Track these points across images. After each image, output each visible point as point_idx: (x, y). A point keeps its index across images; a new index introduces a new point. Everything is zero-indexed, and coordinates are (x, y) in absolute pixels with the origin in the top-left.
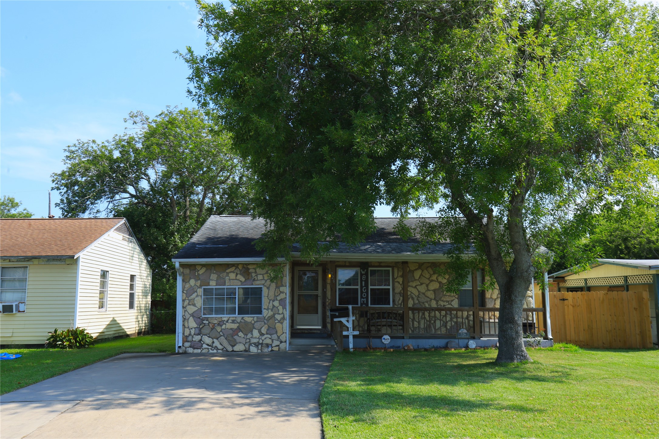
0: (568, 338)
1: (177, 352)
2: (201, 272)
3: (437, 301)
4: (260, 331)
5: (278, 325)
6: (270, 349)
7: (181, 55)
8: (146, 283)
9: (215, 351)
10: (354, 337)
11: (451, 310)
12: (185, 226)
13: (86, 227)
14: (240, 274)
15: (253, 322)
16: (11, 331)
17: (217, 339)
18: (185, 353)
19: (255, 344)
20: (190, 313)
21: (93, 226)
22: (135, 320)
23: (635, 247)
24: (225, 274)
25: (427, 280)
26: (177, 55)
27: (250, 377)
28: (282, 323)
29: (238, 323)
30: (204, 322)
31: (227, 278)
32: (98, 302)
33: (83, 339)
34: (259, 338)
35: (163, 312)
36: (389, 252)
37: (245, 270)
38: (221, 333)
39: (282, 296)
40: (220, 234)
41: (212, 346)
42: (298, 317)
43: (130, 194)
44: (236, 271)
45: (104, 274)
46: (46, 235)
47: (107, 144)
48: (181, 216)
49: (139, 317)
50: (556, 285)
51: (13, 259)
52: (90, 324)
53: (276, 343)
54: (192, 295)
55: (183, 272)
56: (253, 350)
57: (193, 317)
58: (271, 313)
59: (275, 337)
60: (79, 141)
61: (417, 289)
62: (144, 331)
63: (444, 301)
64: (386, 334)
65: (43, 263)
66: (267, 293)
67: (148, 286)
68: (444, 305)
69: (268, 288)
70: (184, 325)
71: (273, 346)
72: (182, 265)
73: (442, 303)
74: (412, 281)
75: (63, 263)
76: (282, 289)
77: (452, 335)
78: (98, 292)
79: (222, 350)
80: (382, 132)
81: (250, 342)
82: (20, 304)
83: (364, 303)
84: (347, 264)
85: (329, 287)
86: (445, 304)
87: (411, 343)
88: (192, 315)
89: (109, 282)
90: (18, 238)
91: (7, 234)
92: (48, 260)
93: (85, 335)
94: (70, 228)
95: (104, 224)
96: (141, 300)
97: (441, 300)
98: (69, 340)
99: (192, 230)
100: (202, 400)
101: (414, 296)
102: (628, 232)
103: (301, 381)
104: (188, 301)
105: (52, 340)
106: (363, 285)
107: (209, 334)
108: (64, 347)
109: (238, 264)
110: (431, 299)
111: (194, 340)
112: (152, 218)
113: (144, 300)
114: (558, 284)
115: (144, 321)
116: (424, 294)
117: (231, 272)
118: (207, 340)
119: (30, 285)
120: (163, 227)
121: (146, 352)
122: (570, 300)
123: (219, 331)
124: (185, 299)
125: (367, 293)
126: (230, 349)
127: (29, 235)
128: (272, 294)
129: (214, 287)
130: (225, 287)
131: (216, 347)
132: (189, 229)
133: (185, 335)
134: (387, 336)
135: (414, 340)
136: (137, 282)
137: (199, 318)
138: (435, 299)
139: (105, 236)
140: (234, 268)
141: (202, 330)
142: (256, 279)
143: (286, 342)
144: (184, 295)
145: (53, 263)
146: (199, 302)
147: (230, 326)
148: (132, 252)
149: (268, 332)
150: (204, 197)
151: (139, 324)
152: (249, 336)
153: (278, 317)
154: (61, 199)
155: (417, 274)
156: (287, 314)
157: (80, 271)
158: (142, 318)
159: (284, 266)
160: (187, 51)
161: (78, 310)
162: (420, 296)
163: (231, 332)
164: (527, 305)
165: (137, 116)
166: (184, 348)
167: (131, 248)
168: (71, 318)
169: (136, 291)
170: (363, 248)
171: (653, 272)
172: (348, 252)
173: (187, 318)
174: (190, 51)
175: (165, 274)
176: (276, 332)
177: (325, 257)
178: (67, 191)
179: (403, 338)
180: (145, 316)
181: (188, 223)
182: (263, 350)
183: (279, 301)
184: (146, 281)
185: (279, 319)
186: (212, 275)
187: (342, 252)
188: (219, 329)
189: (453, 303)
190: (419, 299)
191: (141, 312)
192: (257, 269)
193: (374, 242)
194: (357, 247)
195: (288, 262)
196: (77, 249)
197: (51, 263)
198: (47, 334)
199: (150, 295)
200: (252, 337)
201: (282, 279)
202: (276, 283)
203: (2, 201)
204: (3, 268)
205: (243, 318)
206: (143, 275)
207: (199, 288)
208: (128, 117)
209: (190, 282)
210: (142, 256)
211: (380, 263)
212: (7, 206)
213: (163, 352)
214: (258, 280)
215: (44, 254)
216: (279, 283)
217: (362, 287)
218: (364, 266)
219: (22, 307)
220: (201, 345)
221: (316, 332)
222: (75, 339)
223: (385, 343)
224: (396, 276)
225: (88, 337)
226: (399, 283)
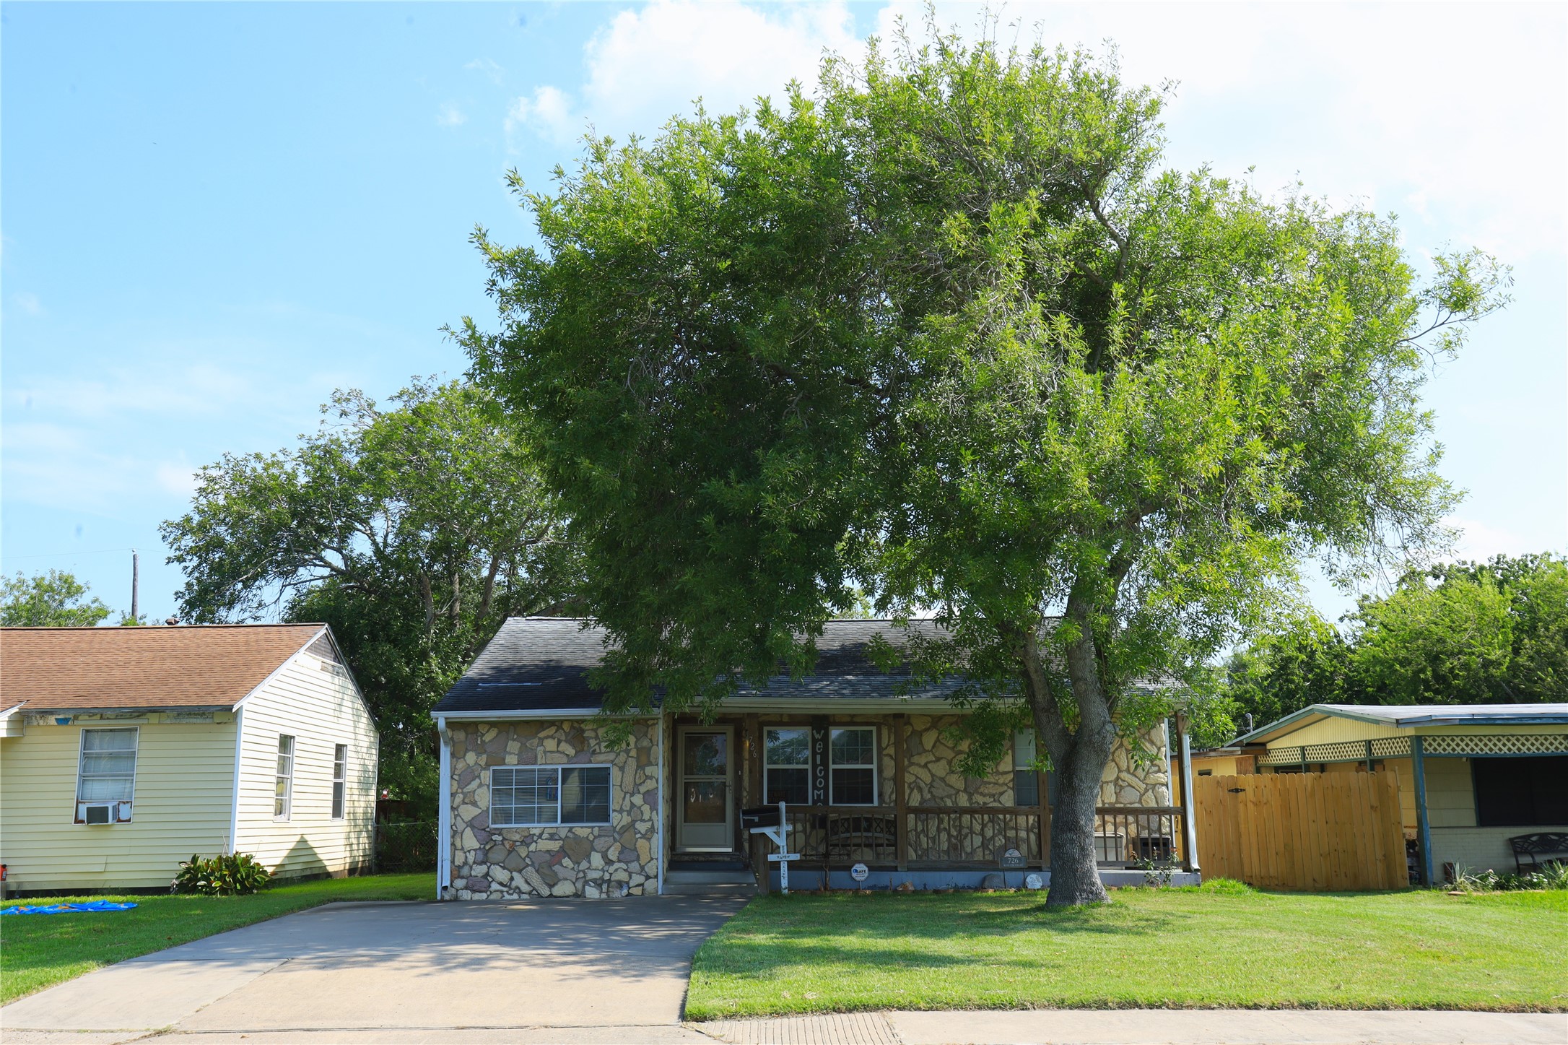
0: (1246, 870)
1: (439, 898)
2: (488, 738)
3: (970, 796)
4: (605, 856)
5: (642, 844)
6: (625, 892)
7: (453, 334)
8: (367, 762)
9: (515, 896)
10: (792, 865)
11: (993, 812)
12: (452, 636)
13: (247, 645)
14: (566, 741)
15: (591, 837)
16: (103, 860)
17: (520, 872)
18: (456, 900)
19: (594, 881)
20: (466, 820)
21: (262, 643)
22: (344, 842)
23: (1456, 677)
24: (536, 741)
25: (950, 751)
26: (445, 333)
28: (649, 840)
29: (561, 839)
30: (494, 838)
31: (539, 748)
32: (273, 802)
33: (248, 876)
34: (603, 870)
35: (402, 824)
36: (866, 695)
37: (576, 733)
38: (528, 860)
39: (650, 785)
40: (527, 659)
41: (510, 887)
42: (685, 830)
43: (333, 569)
44: (557, 735)
45: (285, 742)
46: (168, 663)
47: (281, 457)
48: (441, 615)
49: (352, 835)
50: (1252, 761)
51: (109, 714)
52: (262, 847)
53: (638, 879)
54: (469, 784)
55: (452, 739)
56: (592, 893)
57: (473, 827)
58: (626, 819)
59: (634, 866)
60: (228, 457)
61: (930, 771)
62: (362, 867)
63: (984, 795)
64: (859, 862)
65: (168, 721)
66: (619, 779)
67: (371, 768)
68: (984, 803)
69: (622, 769)
70: (453, 844)
71: (631, 884)
72: (451, 724)
73: (981, 800)
74: (919, 754)
75: (208, 721)
76: (648, 770)
77: (994, 865)
78: (274, 780)
79: (530, 893)
81: (585, 877)
82: (121, 805)
83: (819, 800)
84: (786, 719)
85: (746, 765)
86: (988, 800)
87: (910, 880)
88: (471, 824)
89: (296, 760)
90: (112, 669)
91: (89, 661)
92: (179, 715)
93: (253, 867)
94: (215, 647)
95: (284, 637)
96: (355, 798)
97: (978, 793)
98: (222, 878)
99: (464, 646)
101: (922, 785)
102: (1441, 640)
104: (461, 796)
105: (187, 876)
106: (818, 762)
107: (503, 862)
108: (210, 891)
109: (562, 721)
110: (958, 791)
111: (473, 873)
112: (381, 620)
113: (362, 798)
114: (1256, 759)
115: (362, 845)
116: (943, 779)
117: (547, 737)
118: (500, 874)
119: (141, 766)
120: (405, 641)
121: (378, 899)
122: (1250, 791)
123: (523, 856)
124: (457, 793)
125: (826, 778)
126: (545, 891)
127: (133, 663)
128: (629, 780)
129: (514, 768)
130: (536, 767)
131: (517, 888)
132: (458, 643)
133: (456, 863)
134: (862, 865)
135: (917, 874)
136: (349, 760)
137: (484, 830)
138: (965, 790)
139: (289, 664)
140: (553, 729)
141: (490, 855)
142: (598, 751)
143: (656, 877)
144: (455, 783)
145: (188, 721)
146: (485, 798)
147: (545, 845)
148: (340, 695)
149: (622, 857)
150: (494, 569)
151: (351, 850)
152: (584, 865)
153: (642, 827)
154: (187, 584)
155: (929, 739)
156: (660, 819)
157: (244, 737)
158: (358, 838)
159: (654, 724)
160: (463, 325)
161: (238, 817)
162: (935, 784)
163: (548, 857)
164: (1157, 802)
165: (349, 400)
166: (453, 891)
167: (337, 688)
168: (223, 833)
169: (348, 779)
170: (814, 686)
171: (1410, 731)
172: (781, 696)
173: (459, 830)
174: (470, 326)
175: (401, 742)
176: (638, 858)
177: (734, 703)
178: (200, 564)
179: (895, 869)
180: (364, 834)
181: (458, 630)
182: (611, 895)
183: (644, 794)
184: (366, 756)
185: (643, 831)
186: (510, 743)
187: (770, 696)
188: (523, 852)
189: (1003, 799)
190: (932, 789)
191: (355, 826)
192: (601, 732)
193: (838, 674)
194: (800, 685)
195: (661, 716)
196: (237, 692)
197: (185, 721)
198: (177, 867)
199: (374, 787)
200: (588, 868)
201: (649, 749)
202: (638, 759)
203: (47, 582)
204: (87, 731)
205: (570, 829)
206: (362, 744)
207: (484, 769)
208: (329, 403)
209: (467, 757)
210: (359, 704)
211: (853, 716)
212: (59, 593)
213: (412, 898)
214: (600, 753)
215: (171, 703)
216: (644, 759)
217: (815, 766)
218: (820, 723)
219: (124, 812)
220: (487, 883)
221: (721, 858)
222: (233, 875)
223: (858, 879)
224: (885, 742)
225: (259, 872)
226: (891, 756)
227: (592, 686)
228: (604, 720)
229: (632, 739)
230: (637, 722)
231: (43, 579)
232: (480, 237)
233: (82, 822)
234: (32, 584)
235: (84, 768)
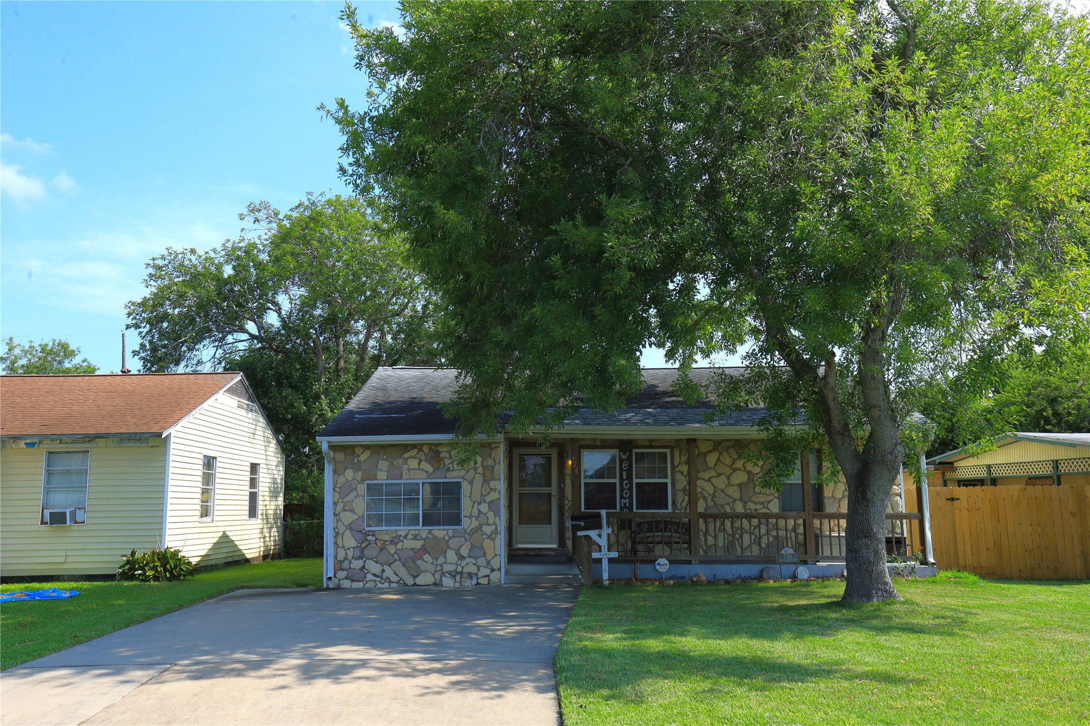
0: (961, 562)
1: (325, 586)
2: (363, 458)
3: (745, 503)
4: (458, 553)
5: (487, 543)
6: (474, 581)
7: (328, 112)
8: (276, 476)
9: (386, 585)
10: (611, 561)
11: (767, 516)
12: (338, 384)
13: (180, 387)
14: (426, 461)
15: (447, 538)
16: (64, 553)
17: (390, 565)
18: (338, 588)
19: (450, 573)
20: (346, 524)
21: (192, 386)
22: (258, 536)
23: (1069, 414)
24: (401, 460)
25: (728, 469)
26: (323, 113)
27: (443, 626)
28: (493, 540)
29: (422, 539)
30: (368, 538)
31: (404, 466)
32: (199, 507)
33: (176, 566)
34: (456, 564)
35: (302, 522)
36: (666, 423)
37: (434, 454)
38: (396, 556)
39: (494, 496)
40: (394, 396)
41: (381, 577)
42: (519, 529)
43: (250, 334)
44: (419, 456)
45: (209, 462)
46: (117, 401)
47: (212, 255)
48: (330, 368)
49: (265, 530)
50: (940, 476)
51: (65, 439)
52: (188, 543)
53: (484, 571)
54: (348, 495)
55: (334, 458)
56: (448, 582)
57: (351, 530)
58: (475, 524)
59: (481, 562)
60: (170, 251)
61: (712, 483)
62: (273, 554)
63: (756, 503)
64: (661, 557)
65: (113, 445)
66: (469, 491)
67: (279, 481)
68: (756, 510)
69: (471, 483)
70: (335, 543)
71: (479, 576)
72: (333, 447)
73: (753, 506)
74: (704, 471)
75: (144, 444)
76: (493, 484)
77: (769, 558)
78: (200, 490)
79: (398, 582)
80: (651, 229)
81: (442, 569)
82: (77, 511)
83: (625, 507)
84: (598, 443)
85: (568, 480)
86: (758, 506)
87: (703, 572)
88: (350, 527)
89: (218, 475)
90: (73, 405)
92: (121, 440)
93: (180, 560)
94: (155, 389)
95: (209, 382)
96: (267, 503)
97: (751, 501)
98: (155, 568)
99: (348, 391)
100: (364, 664)
101: (707, 495)
102: (1057, 388)
103: (524, 632)
104: (342, 505)
105: (127, 567)
106: (625, 477)
107: (376, 558)
108: (146, 579)
109: (422, 445)
110: (735, 500)
111: (352, 567)
112: (285, 372)
113: (273, 503)
114: (943, 474)
115: (273, 537)
116: (723, 491)
117: (410, 457)
118: (373, 567)
119: (92, 480)
120: (302, 387)
121: (276, 587)
122: (964, 500)
123: (392, 552)
124: (338, 502)
125: (631, 489)
126: (410, 581)
127: (90, 401)
128: (476, 492)
129: (384, 482)
130: (402, 482)
131: (388, 578)
132: (343, 389)
133: (338, 559)
134: (664, 559)
135: (708, 566)
136: (261, 475)
137: (361, 532)
138: (741, 499)
139: (211, 401)
140: (416, 451)
141: (365, 552)
142: (451, 468)
143: (500, 569)
144: (337, 495)
145: (128, 444)
146: (360, 506)
147: (409, 544)
148: (253, 427)
149: (472, 554)
150: (368, 337)
151: (264, 542)
152: (441, 560)
153: (487, 530)
154: (141, 344)
155: (712, 459)
156: (502, 524)
157: (171, 458)
158: (270, 533)
159: (497, 447)
160: (337, 106)
161: (168, 520)
162: (716, 494)
163: (412, 554)
164: (893, 509)
165: (260, 210)
166: (336, 581)
167: (251, 421)
168: (156, 532)
169: (261, 489)
170: (622, 417)
172: (599, 424)
173: (341, 532)
174: (342, 104)
175: (305, 462)
176: (485, 555)
177: (560, 431)
178: (151, 330)
179: (690, 562)
180: (275, 529)
181: (342, 380)
182: (463, 584)
183: (489, 503)
184: (275, 472)
185: (488, 533)
186: (381, 462)
187: (589, 424)
188: (392, 549)
189: (770, 506)
190: (715, 499)
191: (267, 523)
192: (453, 453)
193: (640, 408)
194: (614, 416)
195: (502, 440)
196: (166, 422)
197: (126, 445)
198: (119, 559)
199: (282, 495)
200: (445, 563)
201: (493, 468)
202: (484, 475)
203: (49, 348)
204: (50, 453)
205: (430, 532)
206: (271, 463)
207: (360, 483)
208: (245, 212)
209: (346, 474)
210: (269, 434)
211: (651, 441)
212: (58, 355)
213: (304, 586)
214: (453, 470)
215: (114, 430)
216: (488, 475)
217: (622, 480)
218: (625, 445)
219: (80, 516)
220: (363, 575)
221: (548, 553)
222: (164, 566)
223: (660, 571)
224: (677, 462)
225: (185, 563)
226: (682, 473)
227: (447, 416)
228: (457, 443)
229: (479, 459)
230: (483, 445)
231: (47, 345)
232: (350, 15)
233: (47, 523)
234: (39, 349)
235: (48, 481)
